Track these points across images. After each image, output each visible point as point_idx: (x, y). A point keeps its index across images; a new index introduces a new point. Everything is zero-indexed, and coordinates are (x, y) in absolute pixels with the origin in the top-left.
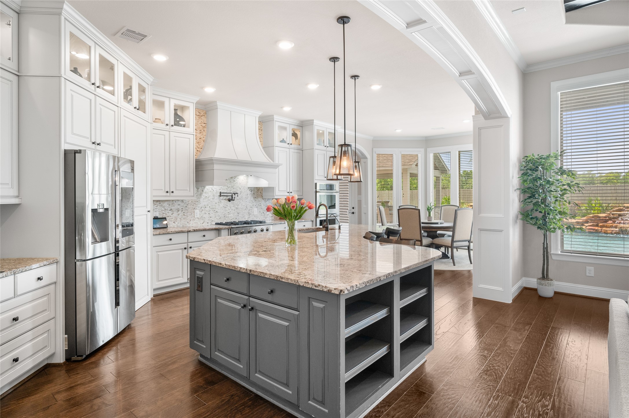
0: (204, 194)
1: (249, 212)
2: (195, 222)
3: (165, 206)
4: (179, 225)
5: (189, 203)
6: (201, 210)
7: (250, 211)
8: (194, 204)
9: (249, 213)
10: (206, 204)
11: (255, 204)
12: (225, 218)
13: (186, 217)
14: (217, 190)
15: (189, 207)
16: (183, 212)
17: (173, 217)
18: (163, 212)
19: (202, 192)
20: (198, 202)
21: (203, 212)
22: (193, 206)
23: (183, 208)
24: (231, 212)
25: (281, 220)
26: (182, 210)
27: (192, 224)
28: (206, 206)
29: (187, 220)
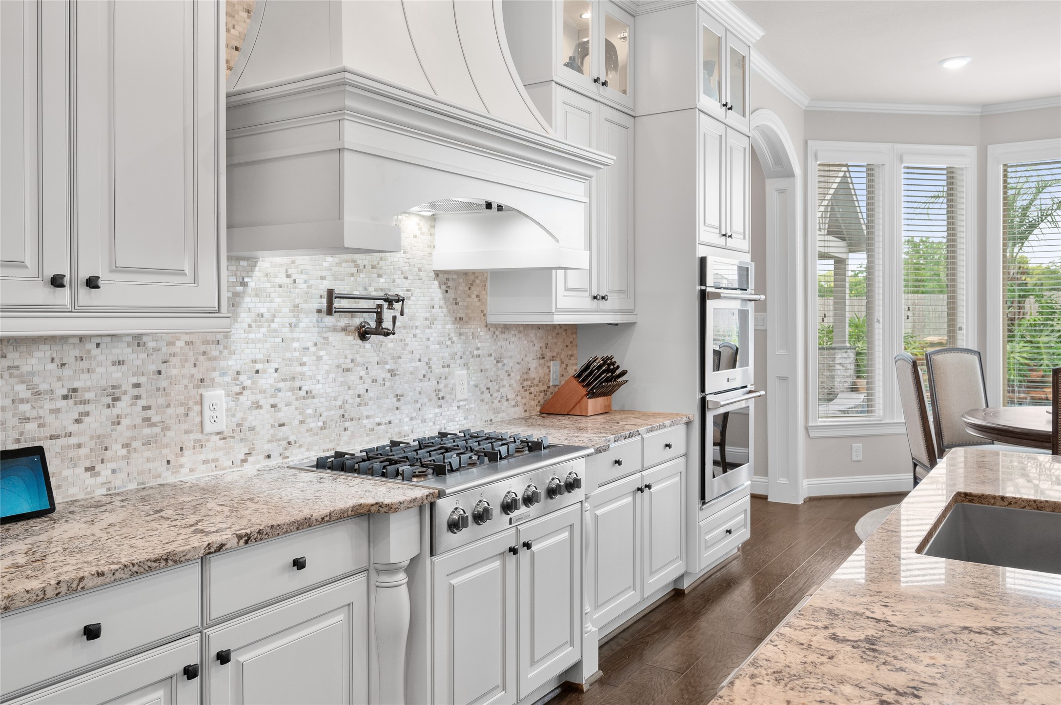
0: (248, 302)
1: (441, 386)
2: (203, 457)
3: (32, 373)
4: (118, 483)
5: (174, 350)
6: (237, 389)
7: (443, 382)
8: (202, 358)
9: (437, 393)
10: (260, 356)
11: (459, 348)
12: (347, 424)
13: (157, 430)
14: (311, 282)
15: (174, 372)
16: (142, 402)
17: (84, 439)
18: (25, 408)
19: (240, 289)
20: (221, 347)
21: (246, 399)
22: (194, 370)
23: (142, 380)
24: (371, 394)
25: (548, 421)
26: (135, 392)
27: (192, 470)
28: (259, 366)
29: (165, 451)
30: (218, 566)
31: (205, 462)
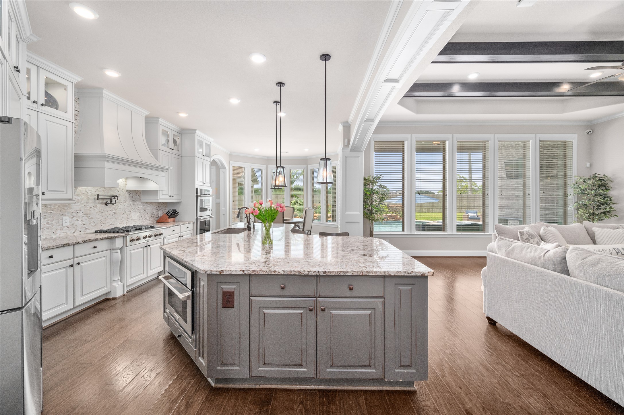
1: (128, 216)
2: (63, 231)
5: (55, 207)
6: (72, 216)
7: (129, 215)
8: (62, 210)
10: (78, 209)
11: (133, 207)
12: (102, 225)
13: (50, 225)
14: (93, 192)
15: (55, 212)
16: (47, 219)
20: (68, 207)
21: (75, 218)
22: (60, 212)
24: (108, 218)
25: (158, 224)
26: (45, 217)
27: (60, 234)
28: (78, 211)
29: (52, 230)
30: (77, 247)
31: (63, 233)
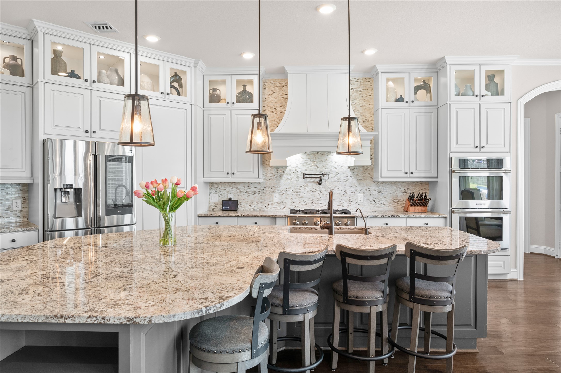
0: (285, 176)
3: (240, 188)
4: (255, 209)
5: (267, 185)
6: (282, 194)
7: (352, 197)
8: (273, 187)
9: (349, 200)
10: (288, 187)
11: (359, 188)
12: (314, 205)
13: (263, 200)
14: (303, 171)
15: (267, 189)
16: (260, 195)
17: (248, 200)
18: (238, 194)
19: (283, 173)
20: (278, 185)
21: (284, 196)
22: (271, 189)
23: (260, 191)
24: (322, 198)
26: (259, 193)
27: (271, 209)
28: (287, 189)
29: (265, 204)
31: (274, 208)
